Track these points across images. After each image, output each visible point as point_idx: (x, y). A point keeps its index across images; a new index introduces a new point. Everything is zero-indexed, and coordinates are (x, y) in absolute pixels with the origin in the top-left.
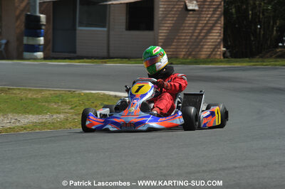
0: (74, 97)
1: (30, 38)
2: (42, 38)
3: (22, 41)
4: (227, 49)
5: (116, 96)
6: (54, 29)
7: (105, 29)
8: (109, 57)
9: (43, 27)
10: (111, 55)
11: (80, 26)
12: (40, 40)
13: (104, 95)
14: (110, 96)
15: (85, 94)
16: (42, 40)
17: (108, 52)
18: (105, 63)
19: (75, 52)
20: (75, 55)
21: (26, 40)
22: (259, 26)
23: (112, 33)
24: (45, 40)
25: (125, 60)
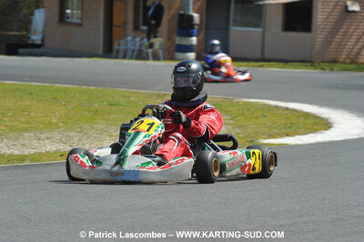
0: (232, 106)
1: (183, 38)
2: (194, 38)
3: (174, 41)
5: (276, 107)
6: (207, 28)
7: (260, 30)
8: (263, 59)
9: (196, 27)
10: (266, 57)
11: (234, 26)
12: (192, 40)
13: (264, 105)
14: (269, 106)
15: (245, 103)
16: (194, 40)
17: (263, 53)
18: (261, 66)
21: (178, 40)
23: (267, 33)
24: (198, 40)
25: (281, 64)
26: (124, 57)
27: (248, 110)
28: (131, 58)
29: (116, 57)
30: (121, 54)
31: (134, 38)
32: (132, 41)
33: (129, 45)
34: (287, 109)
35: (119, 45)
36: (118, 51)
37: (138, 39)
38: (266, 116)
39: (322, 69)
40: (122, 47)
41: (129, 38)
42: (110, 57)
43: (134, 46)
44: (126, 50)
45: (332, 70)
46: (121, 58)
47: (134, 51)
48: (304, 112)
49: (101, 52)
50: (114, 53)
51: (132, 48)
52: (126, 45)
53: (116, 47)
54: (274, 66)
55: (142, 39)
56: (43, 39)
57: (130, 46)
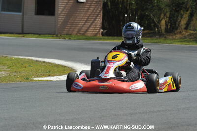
4: (104, 30)
5: (37, 61)
7: (21, 14)
8: (23, 33)
10: (24, 31)
13: (29, 59)
14: (33, 60)
15: (16, 59)
17: (23, 29)
18: (23, 37)
22: (126, 15)
23: (24, 16)
25: (36, 36)
27: (19, 62)
34: (44, 62)
38: (31, 66)
39: (64, 39)
45: (70, 39)
48: (56, 64)
54: (31, 37)
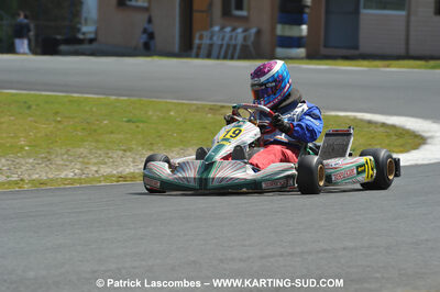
1: (287, 27)
2: (304, 27)
3: (275, 31)
6: (327, 12)
7: (404, 13)
8: (407, 55)
9: (307, 10)
10: (412, 53)
12: (301, 30)
16: (304, 29)
19: (357, 48)
20: (356, 52)
21: (280, 30)
26: (209, 56)
28: (218, 58)
29: (197, 56)
30: (204, 51)
31: (222, 28)
32: (220, 32)
33: (215, 38)
35: (201, 37)
36: (199, 47)
37: (228, 29)
40: (206, 41)
41: (216, 28)
42: (188, 56)
43: (223, 39)
44: (211, 45)
46: (203, 58)
47: (222, 45)
49: (176, 48)
50: (195, 50)
51: (220, 42)
52: (211, 38)
53: (197, 41)
55: (234, 29)
56: (96, 33)
57: (217, 40)
